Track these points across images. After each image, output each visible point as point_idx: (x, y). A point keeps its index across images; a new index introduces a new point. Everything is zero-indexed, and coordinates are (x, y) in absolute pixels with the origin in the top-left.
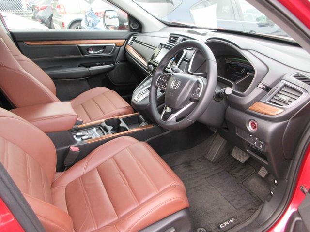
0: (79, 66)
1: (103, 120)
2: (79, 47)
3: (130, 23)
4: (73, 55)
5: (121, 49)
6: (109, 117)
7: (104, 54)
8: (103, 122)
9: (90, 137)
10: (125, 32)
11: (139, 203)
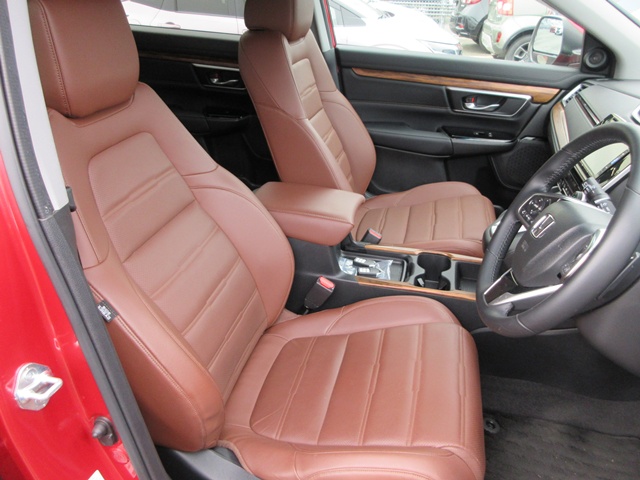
0: (438, 131)
1: (417, 252)
2: (448, 91)
3: (584, 53)
4: (432, 105)
5: (541, 109)
6: (433, 249)
7: (497, 114)
8: (414, 255)
9: (373, 272)
10: (570, 71)
11: (364, 441)
